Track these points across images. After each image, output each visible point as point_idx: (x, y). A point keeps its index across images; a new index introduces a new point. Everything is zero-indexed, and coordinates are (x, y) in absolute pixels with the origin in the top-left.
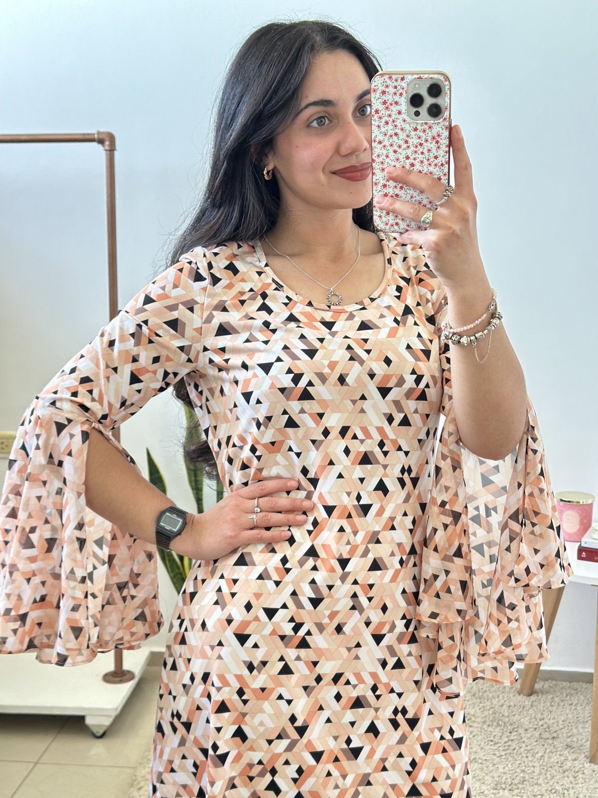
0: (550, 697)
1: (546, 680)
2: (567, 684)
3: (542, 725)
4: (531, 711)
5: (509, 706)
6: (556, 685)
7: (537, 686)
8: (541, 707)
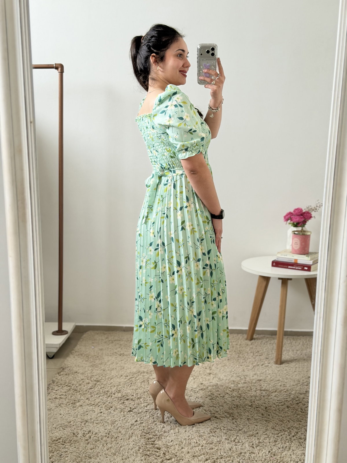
0: (260, 341)
1: (259, 334)
2: (270, 336)
3: (255, 351)
4: (251, 346)
5: (240, 345)
6: (264, 337)
7: (255, 337)
8: (256, 344)
